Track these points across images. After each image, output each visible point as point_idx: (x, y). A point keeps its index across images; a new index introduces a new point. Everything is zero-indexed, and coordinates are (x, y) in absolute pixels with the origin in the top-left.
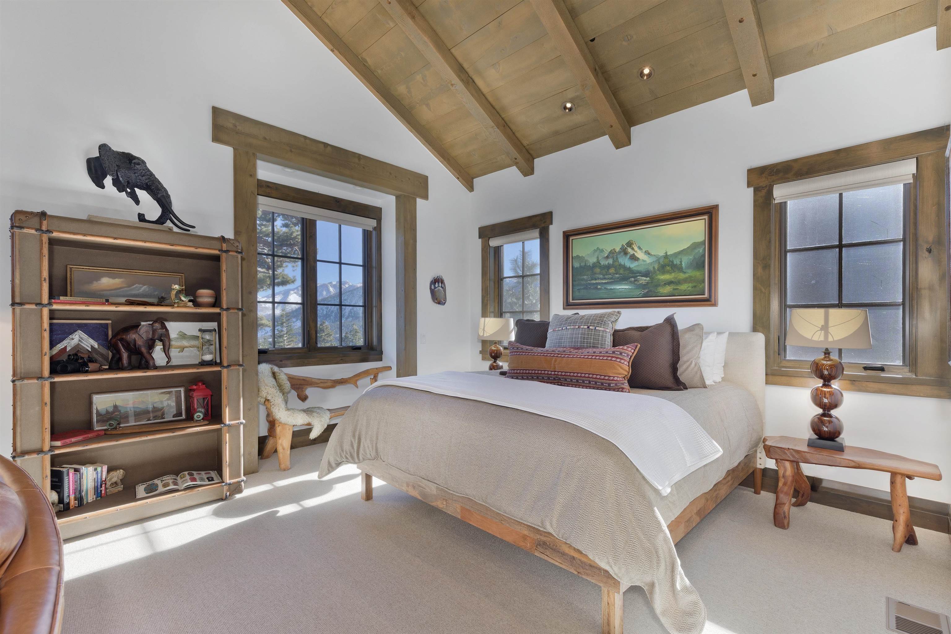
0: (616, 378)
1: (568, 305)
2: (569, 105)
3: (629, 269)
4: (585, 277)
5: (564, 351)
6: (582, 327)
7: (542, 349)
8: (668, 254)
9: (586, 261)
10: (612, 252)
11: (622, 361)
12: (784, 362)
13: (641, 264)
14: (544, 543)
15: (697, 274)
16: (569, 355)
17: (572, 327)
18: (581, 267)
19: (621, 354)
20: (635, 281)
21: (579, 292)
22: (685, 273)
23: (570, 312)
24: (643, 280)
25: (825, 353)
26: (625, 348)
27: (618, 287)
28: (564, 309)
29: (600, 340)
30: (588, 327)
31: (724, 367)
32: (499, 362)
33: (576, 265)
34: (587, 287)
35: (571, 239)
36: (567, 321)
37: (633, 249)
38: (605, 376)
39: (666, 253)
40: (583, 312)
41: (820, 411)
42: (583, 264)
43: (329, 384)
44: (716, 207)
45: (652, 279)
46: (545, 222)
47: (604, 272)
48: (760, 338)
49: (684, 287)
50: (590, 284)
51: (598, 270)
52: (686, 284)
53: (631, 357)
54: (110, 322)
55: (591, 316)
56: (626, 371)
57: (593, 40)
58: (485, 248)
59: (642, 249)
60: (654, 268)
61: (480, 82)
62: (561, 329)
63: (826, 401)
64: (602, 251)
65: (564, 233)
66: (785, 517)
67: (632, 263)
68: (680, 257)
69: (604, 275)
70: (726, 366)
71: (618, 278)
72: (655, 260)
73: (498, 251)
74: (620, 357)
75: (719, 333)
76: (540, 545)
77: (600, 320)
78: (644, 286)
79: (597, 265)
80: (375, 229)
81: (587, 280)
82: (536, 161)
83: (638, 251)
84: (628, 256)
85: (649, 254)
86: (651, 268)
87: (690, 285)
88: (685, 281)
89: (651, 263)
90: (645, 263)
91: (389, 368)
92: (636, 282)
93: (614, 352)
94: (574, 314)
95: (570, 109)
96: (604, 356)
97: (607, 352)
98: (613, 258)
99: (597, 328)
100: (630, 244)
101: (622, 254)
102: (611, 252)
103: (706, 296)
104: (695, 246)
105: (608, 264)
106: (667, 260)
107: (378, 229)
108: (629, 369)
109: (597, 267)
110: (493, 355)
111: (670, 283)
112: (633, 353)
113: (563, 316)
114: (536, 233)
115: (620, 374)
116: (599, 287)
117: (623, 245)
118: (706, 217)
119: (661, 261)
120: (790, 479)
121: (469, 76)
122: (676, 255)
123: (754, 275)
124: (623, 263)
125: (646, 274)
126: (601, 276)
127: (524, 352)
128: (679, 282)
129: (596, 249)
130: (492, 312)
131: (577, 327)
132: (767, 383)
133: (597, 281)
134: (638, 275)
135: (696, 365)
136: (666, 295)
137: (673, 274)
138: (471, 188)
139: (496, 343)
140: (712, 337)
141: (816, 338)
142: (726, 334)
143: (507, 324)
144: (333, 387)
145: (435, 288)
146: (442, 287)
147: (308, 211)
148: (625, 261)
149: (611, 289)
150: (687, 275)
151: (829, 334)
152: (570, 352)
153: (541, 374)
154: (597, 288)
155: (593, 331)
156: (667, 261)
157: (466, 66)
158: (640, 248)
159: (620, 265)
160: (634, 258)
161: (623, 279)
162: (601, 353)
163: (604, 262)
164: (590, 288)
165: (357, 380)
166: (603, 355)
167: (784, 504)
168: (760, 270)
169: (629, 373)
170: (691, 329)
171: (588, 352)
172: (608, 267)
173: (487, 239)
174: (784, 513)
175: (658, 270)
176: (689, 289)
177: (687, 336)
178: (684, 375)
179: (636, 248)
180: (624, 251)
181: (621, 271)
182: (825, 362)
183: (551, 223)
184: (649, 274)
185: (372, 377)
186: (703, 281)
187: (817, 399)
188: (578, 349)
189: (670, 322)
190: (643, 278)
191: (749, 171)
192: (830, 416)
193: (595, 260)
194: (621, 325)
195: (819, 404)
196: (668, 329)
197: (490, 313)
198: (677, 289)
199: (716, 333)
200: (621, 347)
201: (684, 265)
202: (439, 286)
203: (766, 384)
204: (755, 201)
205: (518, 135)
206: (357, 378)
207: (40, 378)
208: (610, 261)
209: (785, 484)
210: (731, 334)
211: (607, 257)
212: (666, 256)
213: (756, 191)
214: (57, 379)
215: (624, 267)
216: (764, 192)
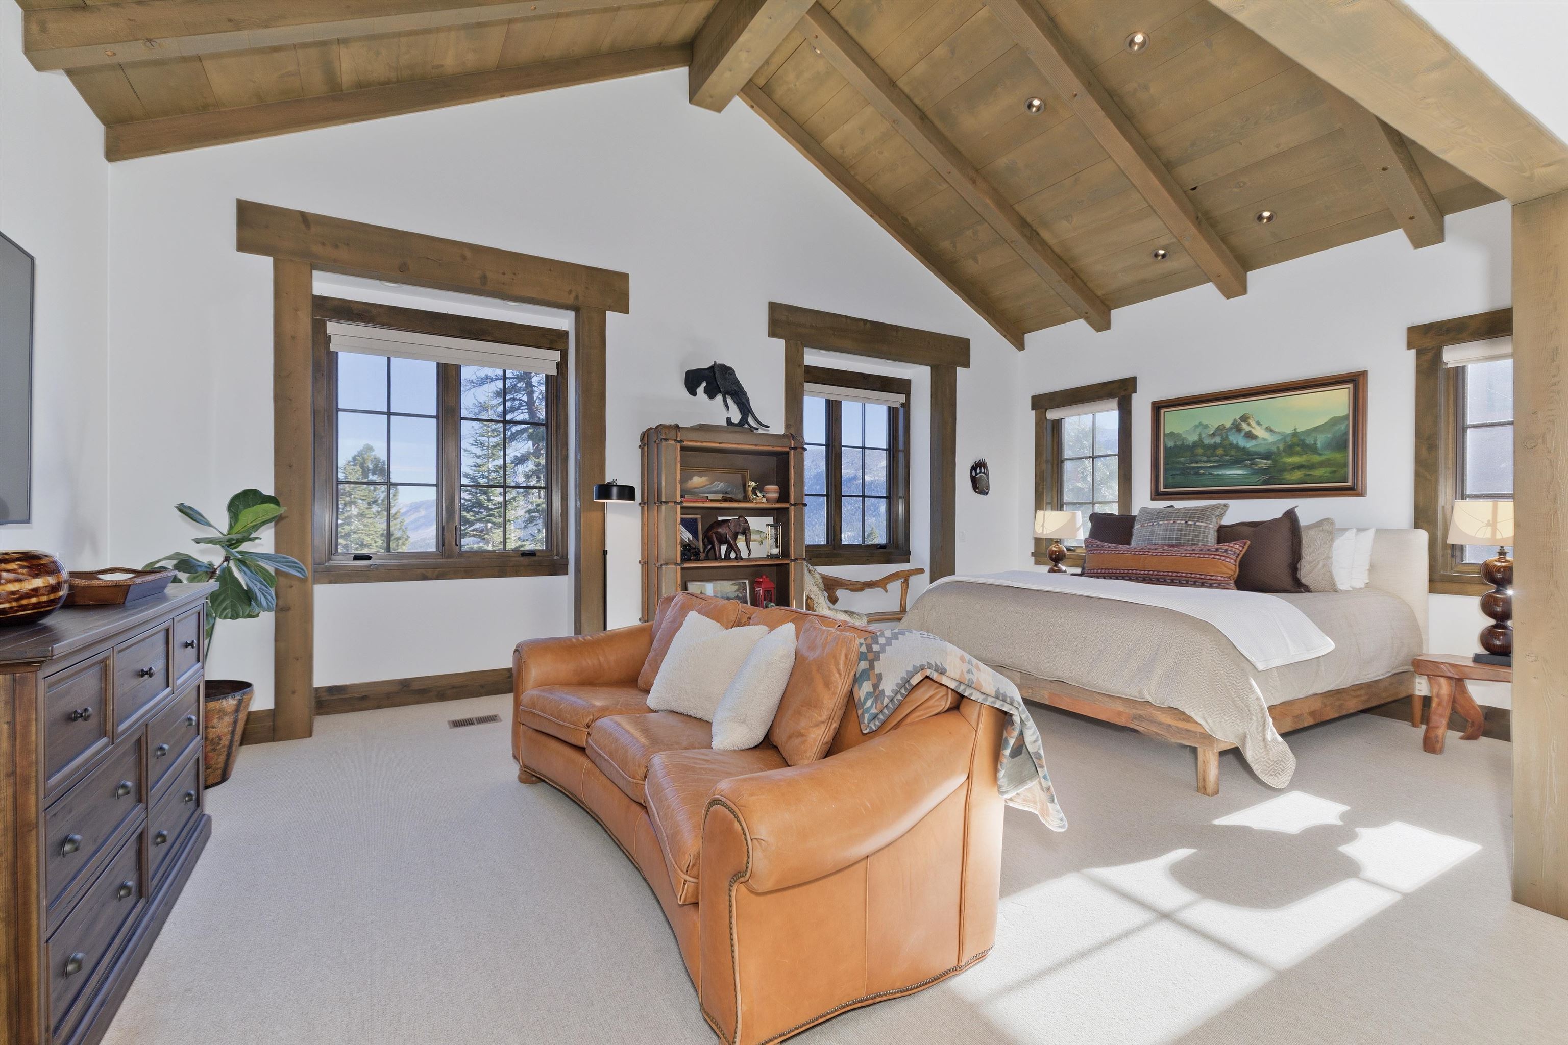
0: (1219, 578)
1: (1157, 495)
2: (1161, 252)
3: (1244, 449)
4: (1182, 459)
5: (1156, 549)
6: (1178, 522)
7: (1128, 547)
8: (1299, 430)
9: (1184, 439)
10: (1220, 429)
11: (1228, 560)
12: (1460, 566)
13: (1260, 444)
14: (1141, 716)
15: (1338, 456)
16: (1163, 553)
17: (1166, 522)
18: (1176, 446)
19: (1226, 551)
20: (1252, 464)
21: (1174, 478)
22: (1321, 455)
23: (1161, 504)
24: (1263, 463)
25: (1500, 554)
26: (1232, 545)
27: (1228, 472)
28: (1152, 499)
29: (1201, 536)
30: (1186, 522)
31: (1369, 570)
32: (1061, 566)
33: (1170, 444)
34: (1185, 472)
35: (1162, 411)
36: (1158, 515)
37: (1249, 424)
38: (1206, 575)
39: (1295, 429)
40: (1179, 504)
41: (1492, 622)
42: (1179, 443)
43: (859, 586)
44: (1364, 374)
45: (1275, 461)
46: (1126, 390)
47: (1209, 452)
48: (1423, 536)
49: (1319, 472)
50: (1188, 468)
51: (1200, 451)
52: (1322, 469)
53: (1239, 554)
54: (699, 516)
55: (1189, 509)
56: (1232, 570)
57: (1194, 189)
58: (1040, 422)
59: (1261, 425)
60: (1278, 448)
61: (1046, 235)
62: (1151, 524)
63: (1499, 609)
64: (1206, 426)
65: (1153, 403)
66: (1438, 742)
67: (1248, 442)
68: (1314, 435)
69: (1208, 457)
70: (1372, 568)
71: (1228, 461)
72: (1279, 438)
73: (1057, 425)
74: (1225, 554)
75: (1359, 530)
76: (1135, 718)
77: (1201, 514)
78: (1263, 472)
79: (1198, 444)
80: (903, 405)
81: (1183, 464)
82: (1113, 312)
83: (1257, 427)
84: (1243, 434)
85: (1271, 431)
86: (1274, 449)
87: (1328, 469)
88: (1322, 464)
89: (1274, 443)
90: (1266, 442)
91: (922, 571)
92: (1253, 466)
93: (1217, 550)
94: (1169, 507)
95: (1164, 256)
96: (1205, 554)
97: (1209, 550)
98: (1221, 435)
99: (1197, 523)
100: (1245, 419)
101: (1234, 430)
102: (1218, 428)
103: (1349, 484)
104: (1335, 421)
105: (1215, 443)
106: (1295, 438)
107: (906, 406)
108: (1236, 568)
109: (1198, 446)
110: (1054, 556)
111: (1300, 467)
112: (1241, 551)
113: (1152, 510)
114: (1114, 403)
115: (1224, 573)
116: (1202, 472)
117: (1235, 420)
118: (1350, 386)
119: (1288, 440)
120: (1446, 698)
121: (1032, 229)
122: (1309, 432)
123: (1417, 458)
124: (1235, 442)
125: (1267, 456)
126: (1205, 458)
127: (1105, 550)
128: (1312, 467)
129: (1197, 423)
130: (1050, 503)
131: (1172, 522)
132: (1432, 590)
133: (1199, 465)
134: (1255, 457)
135: (1324, 566)
136: (1294, 482)
137: (1304, 456)
138: (1020, 346)
139: (1057, 542)
140: (1350, 534)
141: (1480, 535)
142: (1371, 533)
143: (1073, 519)
144: (862, 589)
145: (976, 474)
146: (984, 473)
147: (835, 392)
148: (1238, 440)
149: (1218, 475)
150: (1323, 458)
151: (1497, 531)
152: (1164, 550)
153: (1127, 573)
154: (1197, 474)
155: (1193, 526)
156: (1295, 440)
157: (1029, 220)
158: (1258, 423)
159: (1231, 444)
160: (1250, 436)
161: (1236, 462)
162: (1201, 550)
163: (1207, 441)
164: (1189, 474)
165: (887, 583)
166: (1204, 552)
167: (1437, 727)
168: (1424, 451)
169: (1235, 572)
170: (1318, 524)
171: (1186, 550)
172: (1215, 447)
173: (1044, 410)
174: (1437, 737)
175: (1284, 451)
176: (1326, 474)
177: (1313, 532)
178: (1305, 575)
179: (1253, 424)
180: (1237, 428)
181: (1233, 452)
182: (1498, 564)
183: (1135, 392)
184: (1271, 456)
185: (903, 580)
186: (1346, 465)
187: (1488, 608)
188: (1173, 546)
189: (1290, 515)
190: (1262, 461)
191: (1409, 329)
192: (1505, 627)
193: (1196, 438)
194: (1228, 520)
195: (1490, 613)
196: (1288, 524)
197: (1047, 503)
198: (1310, 474)
199: (1355, 530)
200: (1227, 544)
201: (1319, 444)
202: (981, 472)
203: (1430, 592)
204: (1418, 366)
205: (1090, 285)
206: (886, 581)
207: (676, 564)
208: (1218, 440)
209: (1439, 704)
210: (1377, 530)
211: (1213, 435)
212: (1295, 434)
213: (1419, 354)
214: (686, 565)
215: (1237, 447)
216: (1429, 355)
